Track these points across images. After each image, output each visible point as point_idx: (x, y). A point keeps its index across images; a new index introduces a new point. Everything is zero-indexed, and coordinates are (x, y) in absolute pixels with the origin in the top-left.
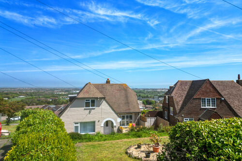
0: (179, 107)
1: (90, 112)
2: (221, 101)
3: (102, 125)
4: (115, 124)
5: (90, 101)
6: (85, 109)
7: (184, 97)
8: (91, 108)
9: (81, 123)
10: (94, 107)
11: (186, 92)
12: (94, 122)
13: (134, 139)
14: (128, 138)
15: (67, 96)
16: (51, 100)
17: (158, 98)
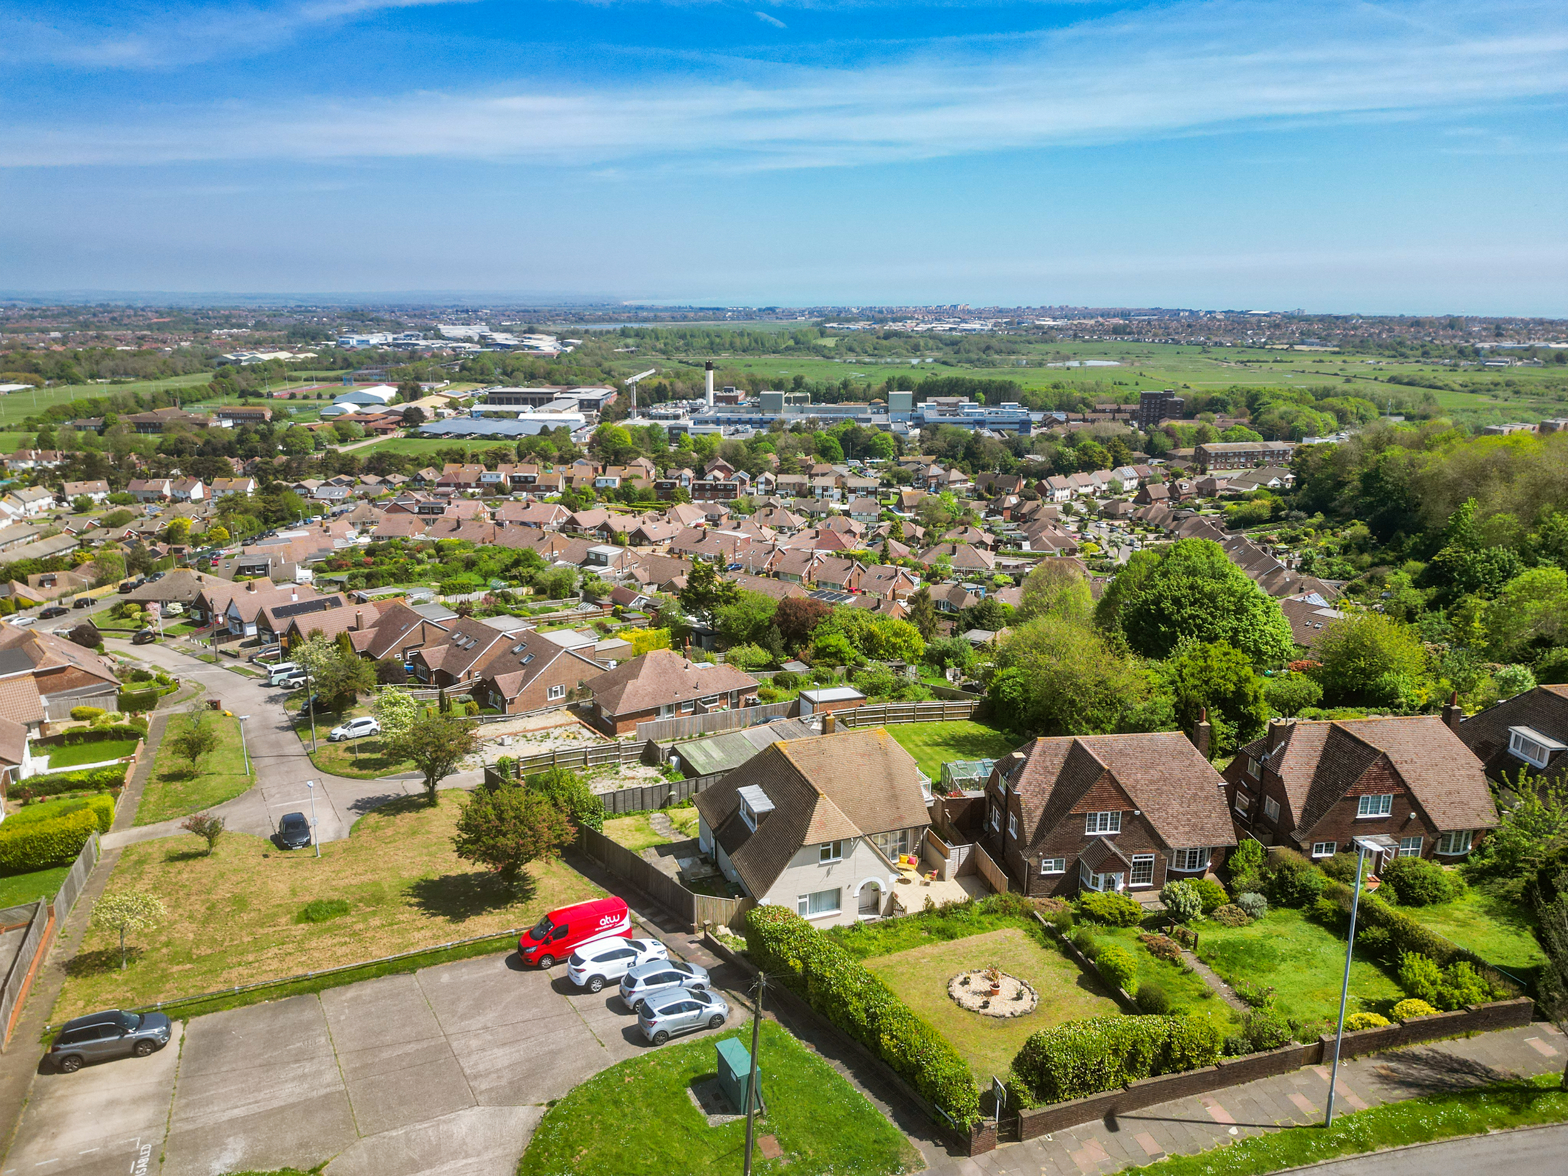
0: (1035, 826)
2: (1133, 817)
4: (883, 890)
5: (831, 847)
6: (820, 866)
7: (1047, 796)
8: (832, 860)
9: (811, 895)
10: (838, 859)
11: (1054, 779)
12: (840, 890)
13: (944, 946)
14: (931, 941)
15: (316, 385)
16: (227, 424)
17: (914, 405)
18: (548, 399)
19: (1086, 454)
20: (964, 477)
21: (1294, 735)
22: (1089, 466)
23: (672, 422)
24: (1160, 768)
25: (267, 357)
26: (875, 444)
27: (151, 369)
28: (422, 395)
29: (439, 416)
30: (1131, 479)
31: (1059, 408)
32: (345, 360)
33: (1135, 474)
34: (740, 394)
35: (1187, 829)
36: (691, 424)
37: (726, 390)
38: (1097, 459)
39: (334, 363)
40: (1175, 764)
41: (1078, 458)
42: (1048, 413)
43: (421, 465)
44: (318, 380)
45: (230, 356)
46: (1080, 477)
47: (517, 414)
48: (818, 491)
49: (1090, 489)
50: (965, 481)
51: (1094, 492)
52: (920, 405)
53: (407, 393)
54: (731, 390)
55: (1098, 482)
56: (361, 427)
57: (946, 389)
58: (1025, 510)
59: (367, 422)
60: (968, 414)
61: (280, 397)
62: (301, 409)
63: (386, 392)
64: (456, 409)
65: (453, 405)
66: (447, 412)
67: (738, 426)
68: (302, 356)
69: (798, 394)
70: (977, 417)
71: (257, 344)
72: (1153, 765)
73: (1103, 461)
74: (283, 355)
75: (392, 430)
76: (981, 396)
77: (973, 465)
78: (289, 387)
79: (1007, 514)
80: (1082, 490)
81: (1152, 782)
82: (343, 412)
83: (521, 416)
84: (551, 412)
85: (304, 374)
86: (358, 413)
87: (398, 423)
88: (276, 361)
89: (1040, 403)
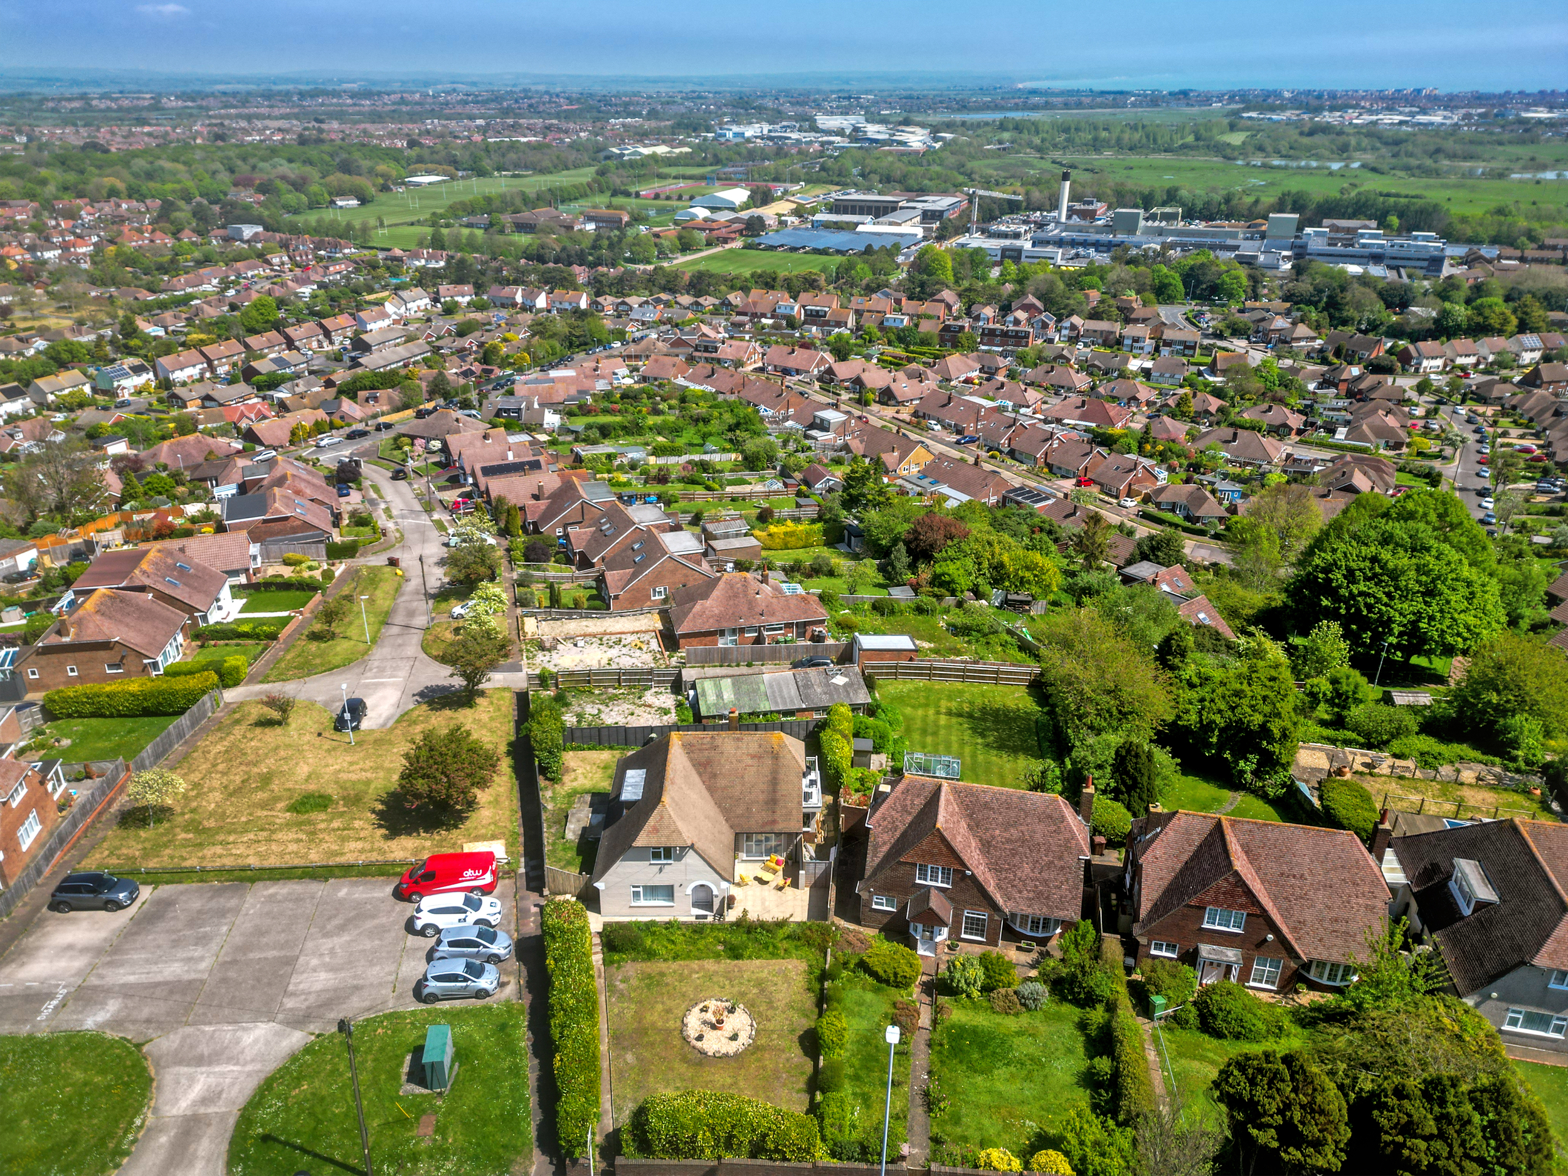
0: (877, 860)
1: (661, 870)
2: (964, 876)
3: (689, 891)
4: (715, 892)
5: (662, 851)
6: (651, 864)
7: (898, 834)
8: (663, 861)
9: (645, 887)
10: (669, 861)
11: (909, 819)
12: (672, 887)
13: (728, 963)
14: (717, 956)
15: (682, 184)
16: (591, 227)
17: (1300, 229)
18: (892, 208)
19: (1480, 314)
20: (1313, 334)
21: (1170, 825)
22: (1479, 329)
23: (1007, 242)
24: (1023, 828)
25: (646, 151)
26: (1223, 283)
27: (547, 163)
28: (773, 200)
29: (782, 223)
30: (1532, 350)
31: (1494, 241)
32: (715, 156)
33: (1539, 344)
34: (1100, 207)
35: (1031, 895)
36: (1028, 245)
37: (1085, 203)
38: (1495, 321)
39: (705, 158)
40: (1040, 828)
41: (1469, 319)
42: (1475, 248)
43: (733, 288)
44: (684, 177)
45: (615, 150)
46: (1461, 343)
47: (857, 224)
48: (1128, 342)
49: (1472, 360)
50: (1313, 339)
51: (1478, 363)
52: (1308, 230)
53: (759, 197)
54: (1091, 203)
55: (1484, 351)
56: (703, 236)
57: (1350, 210)
58: (1363, 386)
59: (711, 230)
60: (1364, 246)
61: (646, 197)
62: (661, 211)
63: (738, 195)
64: (801, 216)
65: (798, 212)
66: (792, 220)
67: (1081, 250)
68: (677, 151)
69: (1168, 210)
70: (1375, 250)
71: (642, 136)
72: (1015, 824)
73: (1502, 325)
74: (662, 150)
75: (733, 239)
76: (1394, 220)
77: (1331, 317)
78: (656, 185)
79: (1343, 387)
80: (1460, 361)
81: (1008, 841)
82: (694, 217)
83: (860, 228)
84: (891, 224)
85: (673, 171)
86: (706, 220)
87: (740, 232)
88: (654, 157)
89: (1469, 232)
